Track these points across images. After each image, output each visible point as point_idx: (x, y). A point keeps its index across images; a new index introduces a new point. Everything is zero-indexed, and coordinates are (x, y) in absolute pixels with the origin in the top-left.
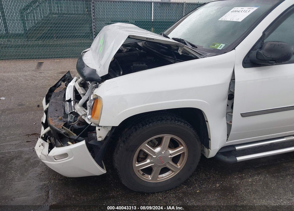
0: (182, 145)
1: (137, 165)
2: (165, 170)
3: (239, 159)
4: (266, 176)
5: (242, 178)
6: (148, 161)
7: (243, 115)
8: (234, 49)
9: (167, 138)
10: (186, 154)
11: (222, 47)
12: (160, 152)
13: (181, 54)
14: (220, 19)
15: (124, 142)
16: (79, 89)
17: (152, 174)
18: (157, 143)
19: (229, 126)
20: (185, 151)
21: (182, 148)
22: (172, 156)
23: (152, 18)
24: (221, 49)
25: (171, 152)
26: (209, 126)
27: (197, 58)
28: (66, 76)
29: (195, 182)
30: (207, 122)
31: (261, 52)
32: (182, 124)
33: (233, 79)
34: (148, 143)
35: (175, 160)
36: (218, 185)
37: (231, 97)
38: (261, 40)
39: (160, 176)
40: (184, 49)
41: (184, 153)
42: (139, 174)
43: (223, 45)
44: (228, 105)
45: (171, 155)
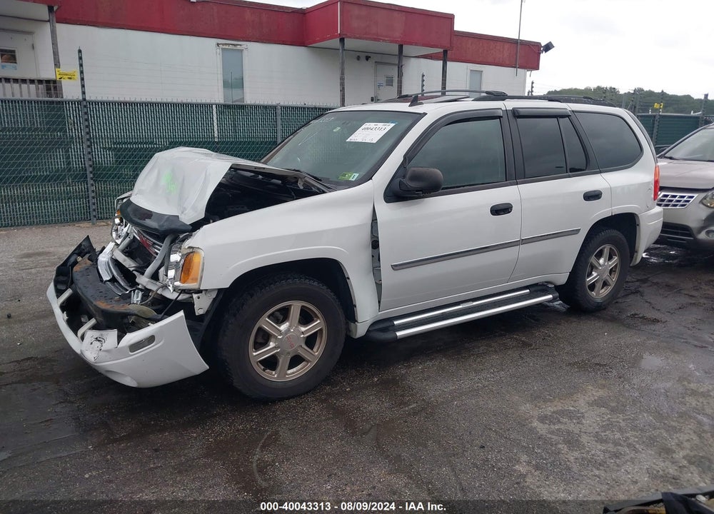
0: (318, 318)
1: (254, 354)
2: (296, 360)
3: (399, 334)
4: (441, 360)
5: (409, 367)
6: (272, 345)
7: (395, 267)
8: (371, 179)
9: (296, 307)
10: (324, 332)
11: (355, 177)
12: (288, 330)
13: (302, 188)
14: (348, 140)
15: (235, 315)
16: (125, 261)
17: (279, 369)
18: (281, 317)
19: (379, 286)
20: (323, 326)
21: (319, 321)
22: (305, 336)
23: (216, 135)
24: (354, 180)
25: (303, 329)
26: (351, 285)
27: (324, 192)
28: (83, 247)
29: (342, 381)
30: (349, 278)
31: (404, 181)
32: (316, 284)
33: (374, 219)
34: (269, 317)
35: (310, 341)
36: (376, 379)
37: (375, 244)
38: (403, 166)
39: (289, 372)
40: (306, 181)
41: (321, 330)
42: (259, 369)
43: (357, 175)
44: (373, 256)
45: (303, 333)
